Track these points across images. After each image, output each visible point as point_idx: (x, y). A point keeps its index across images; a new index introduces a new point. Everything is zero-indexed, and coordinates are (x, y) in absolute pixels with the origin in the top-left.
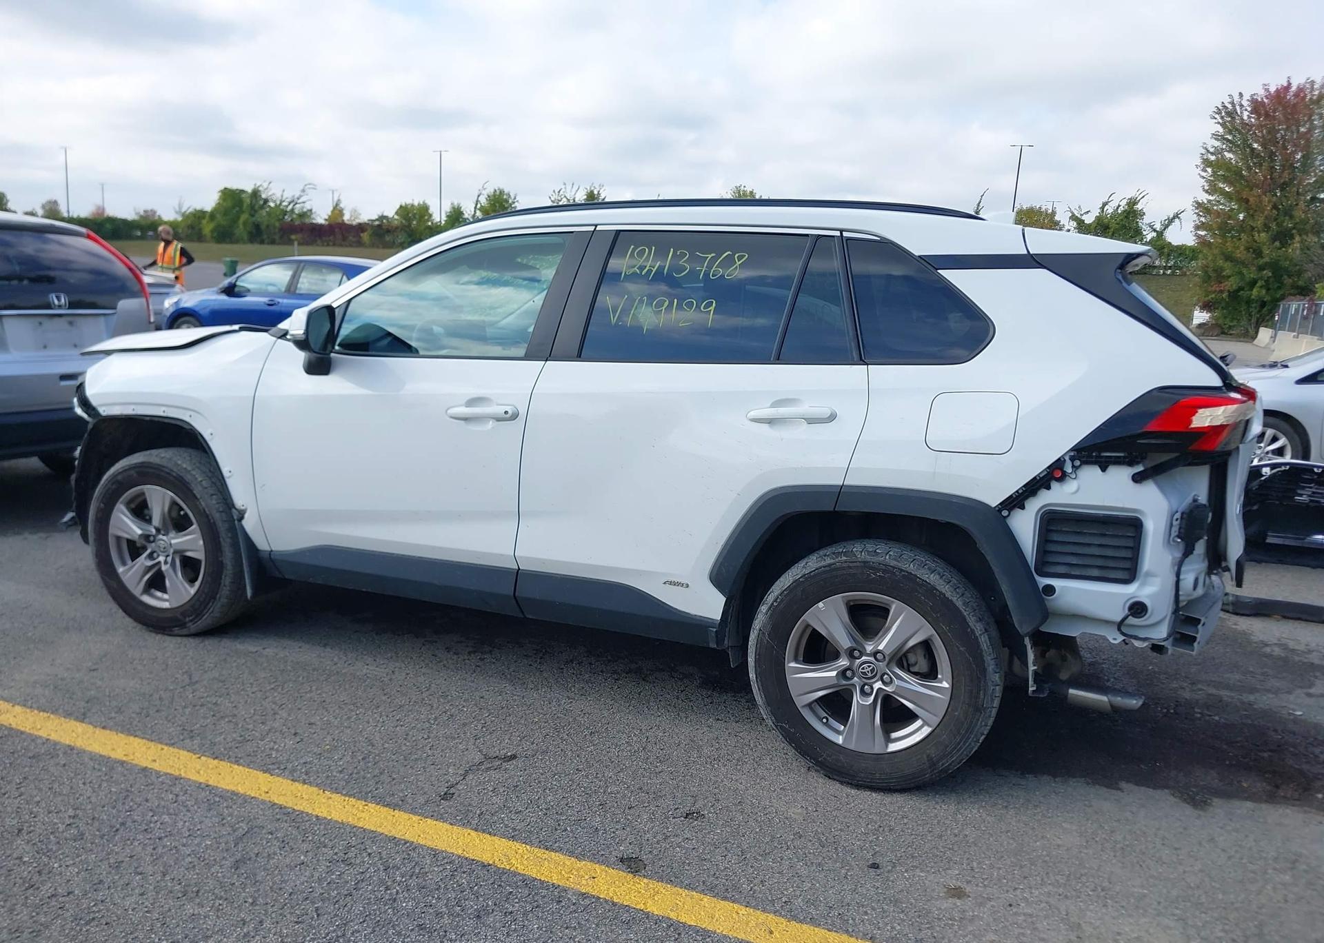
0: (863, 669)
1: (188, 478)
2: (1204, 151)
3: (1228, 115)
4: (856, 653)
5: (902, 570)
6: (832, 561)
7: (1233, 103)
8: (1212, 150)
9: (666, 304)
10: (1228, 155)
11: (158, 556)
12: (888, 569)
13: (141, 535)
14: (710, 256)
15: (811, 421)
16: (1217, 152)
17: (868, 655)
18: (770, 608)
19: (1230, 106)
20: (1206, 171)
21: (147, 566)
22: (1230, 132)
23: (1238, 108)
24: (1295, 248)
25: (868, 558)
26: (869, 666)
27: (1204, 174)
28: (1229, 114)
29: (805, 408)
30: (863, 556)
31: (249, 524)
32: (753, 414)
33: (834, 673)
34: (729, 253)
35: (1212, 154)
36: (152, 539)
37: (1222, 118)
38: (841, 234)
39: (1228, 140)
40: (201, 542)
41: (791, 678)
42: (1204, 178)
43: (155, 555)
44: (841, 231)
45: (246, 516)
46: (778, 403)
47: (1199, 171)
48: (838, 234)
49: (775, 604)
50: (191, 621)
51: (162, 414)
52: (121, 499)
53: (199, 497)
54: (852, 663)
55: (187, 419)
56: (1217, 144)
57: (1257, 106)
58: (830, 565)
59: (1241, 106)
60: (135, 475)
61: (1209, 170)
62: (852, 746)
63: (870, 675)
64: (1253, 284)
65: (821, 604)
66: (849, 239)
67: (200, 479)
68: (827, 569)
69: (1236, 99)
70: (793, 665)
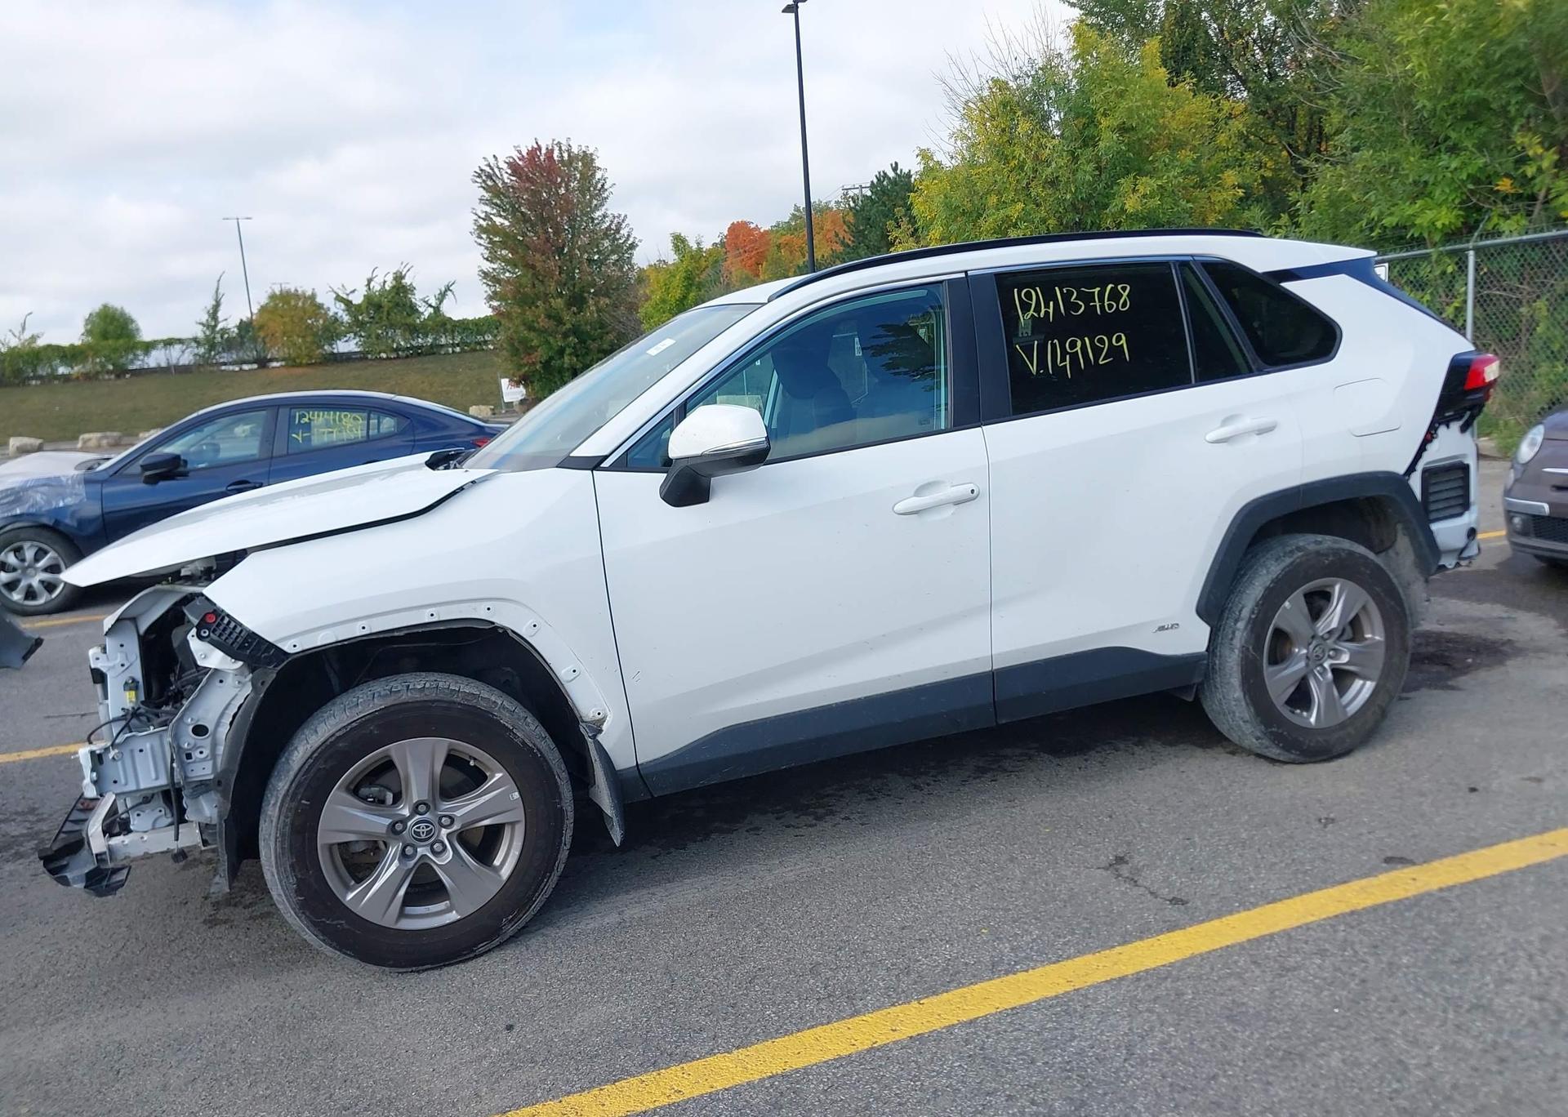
0: (1318, 651)
1: (483, 705)
2: (475, 217)
3: (486, 177)
6: (1292, 560)
7: (489, 165)
8: (483, 215)
9: (1079, 343)
10: (498, 220)
11: (416, 849)
12: (1336, 552)
15: (1261, 431)
16: (487, 217)
17: (1318, 638)
18: (1248, 622)
19: (488, 169)
20: (482, 238)
22: (498, 197)
23: (496, 170)
24: (591, 312)
25: (1317, 547)
26: (1320, 648)
27: (479, 241)
28: (489, 177)
29: (1246, 422)
30: (1312, 547)
32: (1211, 436)
34: (1110, 286)
35: (484, 220)
36: (399, 826)
37: (484, 181)
39: (496, 204)
42: (480, 244)
43: (409, 850)
44: (1192, 256)
45: (605, 727)
46: (1224, 424)
47: (474, 238)
49: (1253, 616)
51: (428, 619)
54: (1308, 649)
55: (482, 614)
56: (488, 209)
57: (514, 167)
58: (1292, 563)
59: (499, 169)
61: (484, 236)
64: (561, 352)
65: (1287, 604)
67: (500, 703)
68: (1288, 568)
69: (492, 162)
70: (1269, 670)
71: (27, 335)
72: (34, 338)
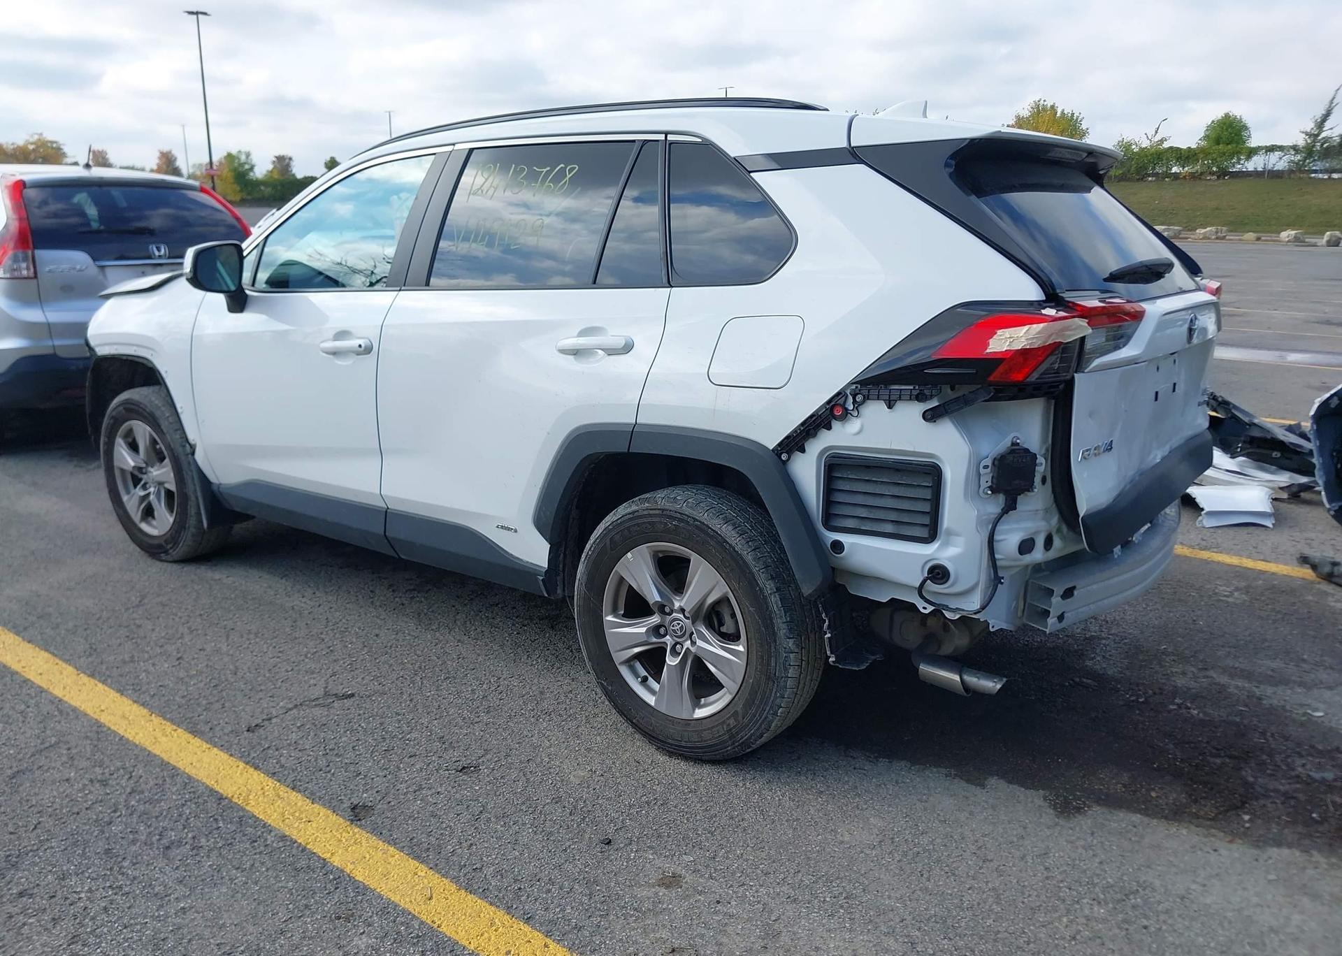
0: (673, 626)
1: (158, 414)
4: (667, 610)
5: (695, 520)
6: (637, 508)
11: (150, 487)
12: (682, 518)
13: (134, 467)
14: (545, 170)
15: (611, 352)
17: (677, 612)
21: (140, 497)
25: (670, 506)
26: (679, 624)
29: (605, 338)
30: (665, 504)
31: (199, 456)
32: (561, 345)
33: (643, 630)
34: (562, 165)
36: (144, 471)
38: (666, 137)
40: (172, 475)
41: (610, 632)
43: (146, 486)
44: (666, 134)
45: (197, 449)
46: (584, 333)
48: (662, 137)
50: (171, 548)
52: (119, 433)
53: (165, 431)
54: (663, 620)
55: (149, 357)
58: (634, 512)
60: (124, 411)
62: (663, 709)
63: (679, 633)
65: (629, 555)
66: (672, 143)
67: (167, 415)
68: (631, 516)
70: (610, 618)
71: (1158, 138)
72: (1162, 141)
